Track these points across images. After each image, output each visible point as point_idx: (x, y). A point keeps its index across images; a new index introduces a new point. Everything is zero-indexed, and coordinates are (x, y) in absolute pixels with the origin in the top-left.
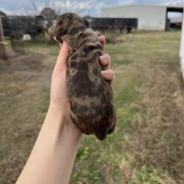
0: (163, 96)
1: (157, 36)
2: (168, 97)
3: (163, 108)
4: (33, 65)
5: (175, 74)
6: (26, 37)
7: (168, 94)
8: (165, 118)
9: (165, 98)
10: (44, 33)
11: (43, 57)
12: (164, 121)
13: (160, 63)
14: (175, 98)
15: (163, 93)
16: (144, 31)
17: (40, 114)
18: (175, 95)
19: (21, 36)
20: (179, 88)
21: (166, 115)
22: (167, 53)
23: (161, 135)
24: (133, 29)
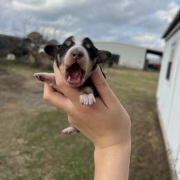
0: (139, 135)
1: (136, 74)
2: (144, 136)
3: (139, 147)
4: (14, 86)
5: (150, 113)
6: (11, 57)
7: (143, 133)
8: (140, 158)
9: (141, 137)
10: (29, 56)
11: (25, 79)
12: (139, 161)
13: (137, 101)
14: (150, 137)
15: (139, 131)
16: (124, 68)
17: (14, 140)
18: (150, 134)
19: (6, 55)
20: (154, 127)
21: (141, 155)
22: (145, 92)
23: (136, 176)
24: (115, 65)
